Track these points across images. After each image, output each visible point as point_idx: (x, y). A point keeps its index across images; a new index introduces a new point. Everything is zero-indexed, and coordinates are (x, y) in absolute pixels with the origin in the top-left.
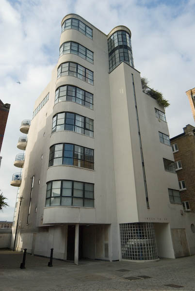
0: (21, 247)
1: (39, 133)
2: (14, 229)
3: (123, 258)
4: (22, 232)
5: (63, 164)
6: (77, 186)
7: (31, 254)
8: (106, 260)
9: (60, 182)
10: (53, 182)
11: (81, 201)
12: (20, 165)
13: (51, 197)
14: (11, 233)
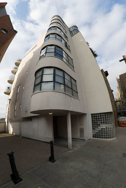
0: (12, 131)
2: (6, 120)
3: (93, 137)
4: (11, 122)
5: (55, 56)
7: (20, 136)
8: (81, 139)
9: (53, 69)
10: (44, 69)
12: (11, 82)
13: (42, 82)
14: (5, 123)
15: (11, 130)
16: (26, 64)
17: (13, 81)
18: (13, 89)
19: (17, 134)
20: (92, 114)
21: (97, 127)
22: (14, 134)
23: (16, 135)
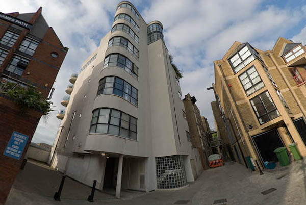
1: (84, 81)
2: (53, 150)
3: (158, 188)
4: (59, 153)
5: (113, 93)
6: (124, 117)
7: (63, 174)
8: (141, 191)
9: (109, 110)
10: (101, 109)
11: (127, 132)
12: (65, 104)
13: (97, 123)
14: (50, 152)
15: (55, 164)
16: (83, 83)
17: (68, 103)
18: (68, 114)
19: (61, 171)
20: (156, 158)
21: (162, 173)
22: (57, 169)
23: (59, 171)
